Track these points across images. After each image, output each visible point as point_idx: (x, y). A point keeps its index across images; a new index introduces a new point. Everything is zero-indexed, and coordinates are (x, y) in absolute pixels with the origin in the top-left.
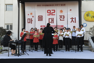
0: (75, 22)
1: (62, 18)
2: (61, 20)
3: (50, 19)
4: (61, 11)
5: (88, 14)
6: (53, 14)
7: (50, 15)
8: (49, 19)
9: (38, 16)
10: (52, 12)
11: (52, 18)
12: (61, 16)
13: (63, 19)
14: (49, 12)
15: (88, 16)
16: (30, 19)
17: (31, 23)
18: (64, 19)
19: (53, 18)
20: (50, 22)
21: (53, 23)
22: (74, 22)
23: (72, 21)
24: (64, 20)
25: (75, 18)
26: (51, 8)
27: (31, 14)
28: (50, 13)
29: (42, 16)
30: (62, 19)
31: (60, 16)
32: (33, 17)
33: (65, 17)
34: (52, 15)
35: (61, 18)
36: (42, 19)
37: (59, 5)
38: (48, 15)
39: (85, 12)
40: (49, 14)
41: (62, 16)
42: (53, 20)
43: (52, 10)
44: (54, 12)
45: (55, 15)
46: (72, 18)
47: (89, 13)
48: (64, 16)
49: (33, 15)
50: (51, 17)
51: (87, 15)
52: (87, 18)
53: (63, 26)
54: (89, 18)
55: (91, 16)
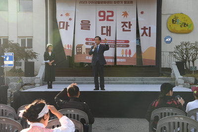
0: (150, 36)
1: (127, 27)
2: (124, 30)
3: (105, 27)
4: (125, 14)
5: (175, 20)
6: (110, 18)
7: (104, 20)
8: (102, 27)
9: (82, 21)
10: (107, 14)
11: (107, 27)
12: (124, 23)
13: (128, 29)
14: (102, 14)
15: (174, 22)
16: (64, 23)
17: (67, 29)
18: (130, 28)
19: (110, 27)
20: (105, 34)
21: (110, 35)
22: (147, 35)
23: (145, 32)
24: (130, 31)
25: (150, 28)
26: (105, 8)
27: (67, 15)
28: (104, 16)
29: (89, 22)
30: (126, 29)
31: (122, 23)
32: (70, 19)
33: (131, 25)
34: (108, 20)
35: (124, 27)
36: (89, 27)
37: (122, 2)
38: (100, 20)
39: (169, 16)
40: (102, 18)
41: (127, 23)
42: (109, 30)
43: (108, 12)
44: (112, 16)
45: (113, 20)
46: (145, 27)
47: (176, 18)
48: (130, 22)
49: (70, 17)
50: (106, 23)
51: (173, 21)
52: (173, 26)
53: (128, 41)
54: (177, 27)
55: (179, 22)
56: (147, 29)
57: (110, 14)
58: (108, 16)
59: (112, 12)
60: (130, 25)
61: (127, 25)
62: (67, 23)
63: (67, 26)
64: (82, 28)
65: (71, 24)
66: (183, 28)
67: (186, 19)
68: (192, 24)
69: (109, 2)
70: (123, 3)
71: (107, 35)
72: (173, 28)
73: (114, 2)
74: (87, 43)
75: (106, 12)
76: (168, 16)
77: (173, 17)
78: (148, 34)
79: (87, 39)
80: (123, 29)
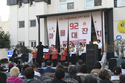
1: (85, 31)
3: (73, 33)
4: (85, 24)
6: (76, 27)
7: (73, 29)
8: (72, 33)
9: (61, 31)
11: (75, 33)
12: (84, 29)
13: (85, 32)
16: (51, 34)
17: (52, 39)
18: (87, 32)
19: (76, 33)
20: (74, 37)
21: (77, 38)
23: (98, 34)
24: (87, 33)
28: (73, 26)
29: (65, 31)
30: (84, 32)
31: (82, 29)
32: (54, 31)
34: (75, 29)
35: (84, 31)
36: (64, 34)
37: (83, 17)
38: (71, 29)
41: (85, 29)
42: (76, 35)
43: (75, 23)
44: (77, 26)
45: (78, 28)
48: (87, 28)
49: (54, 30)
50: (74, 31)
53: (85, 40)
56: (99, 32)
57: (76, 25)
58: (75, 26)
59: (77, 23)
60: (87, 30)
61: (85, 30)
62: (53, 34)
63: (53, 36)
69: (75, 18)
71: (75, 38)
72: (121, 30)
73: (78, 17)
75: (74, 24)
76: (118, 22)
78: (100, 35)
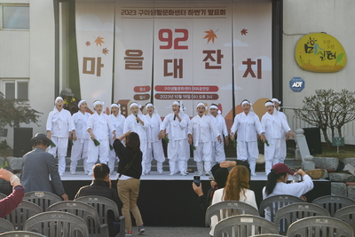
0: (260, 77)
1: (213, 60)
2: (207, 66)
3: (171, 61)
4: (211, 36)
5: (309, 45)
6: (180, 44)
7: (169, 47)
8: (166, 62)
9: (127, 52)
10: (175, 36)
11: (176, 60)
12: (209, 53)
13: (215, 64)
14: (165, 35)
15: (309, 50)
16: (93, 60)
17: (99, 74)
18: (219, 62)
19: (181, 61)
20: (171, 74)
21: (181, 77)
22: (253, 76)
23: (249, 70)
24: (220, 67)
25: (259, 61)
26: (172, 24)
27: (99, 41)
28: (169, 40)
29: (141, 53)
30: (212, 64)
31: (204, 52)
32: (105, 51)
33: (222, 56)
34: (177, 47)
35: (209, 60)
36: (141, 64)
37: (204, 12)
38: (162, 47)
39: (299, 37)
40: (166, 44)
41: (214, 52)
42: (179, 66)
43: (177, 31)
44: (185, 39)
45: (186, 48)
46: (249, 60)
47: (312, 41)
48: (219, 51)
49: (104, 46)
50: (173, 54)
51: (306, 47)
52: (307, 57)
53: (215, 88)
54: (315, 60)
55: (319, 50)
56: (254, 63)
57: (181, 35)
58: (177, 40)
59: (186, 32)
60: (220, 56)
61: (215, 56)
62: (99, 59)
63: (100, 66)
64: (127, 67)
65: (107, 60)
66: (327, 62)
67: (331, 44)
68: (343, 54)
69: (179, 12)
70: (207, 13)
72: (306, 62)
73: (190, 11)
74: (137, 98)
75: (173, 31)
77: (306, 40)
78: (256, 74)
79: (137, 89)
80: (207, 64)
